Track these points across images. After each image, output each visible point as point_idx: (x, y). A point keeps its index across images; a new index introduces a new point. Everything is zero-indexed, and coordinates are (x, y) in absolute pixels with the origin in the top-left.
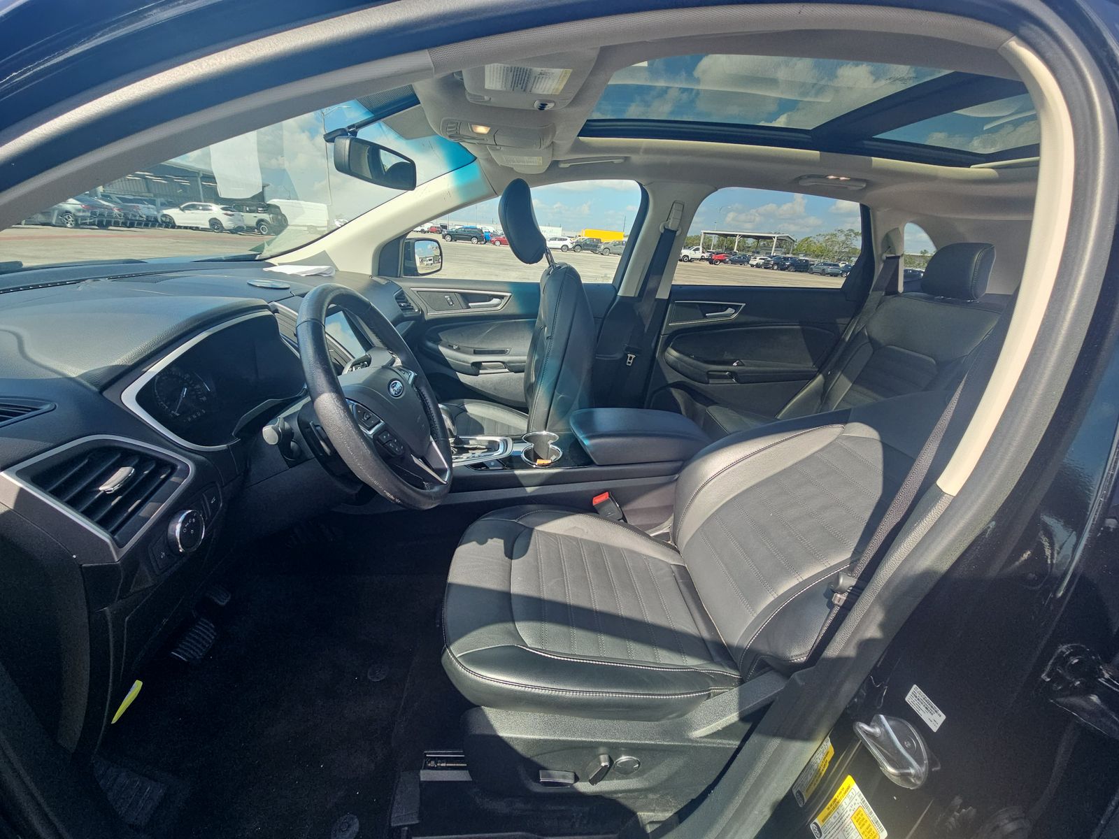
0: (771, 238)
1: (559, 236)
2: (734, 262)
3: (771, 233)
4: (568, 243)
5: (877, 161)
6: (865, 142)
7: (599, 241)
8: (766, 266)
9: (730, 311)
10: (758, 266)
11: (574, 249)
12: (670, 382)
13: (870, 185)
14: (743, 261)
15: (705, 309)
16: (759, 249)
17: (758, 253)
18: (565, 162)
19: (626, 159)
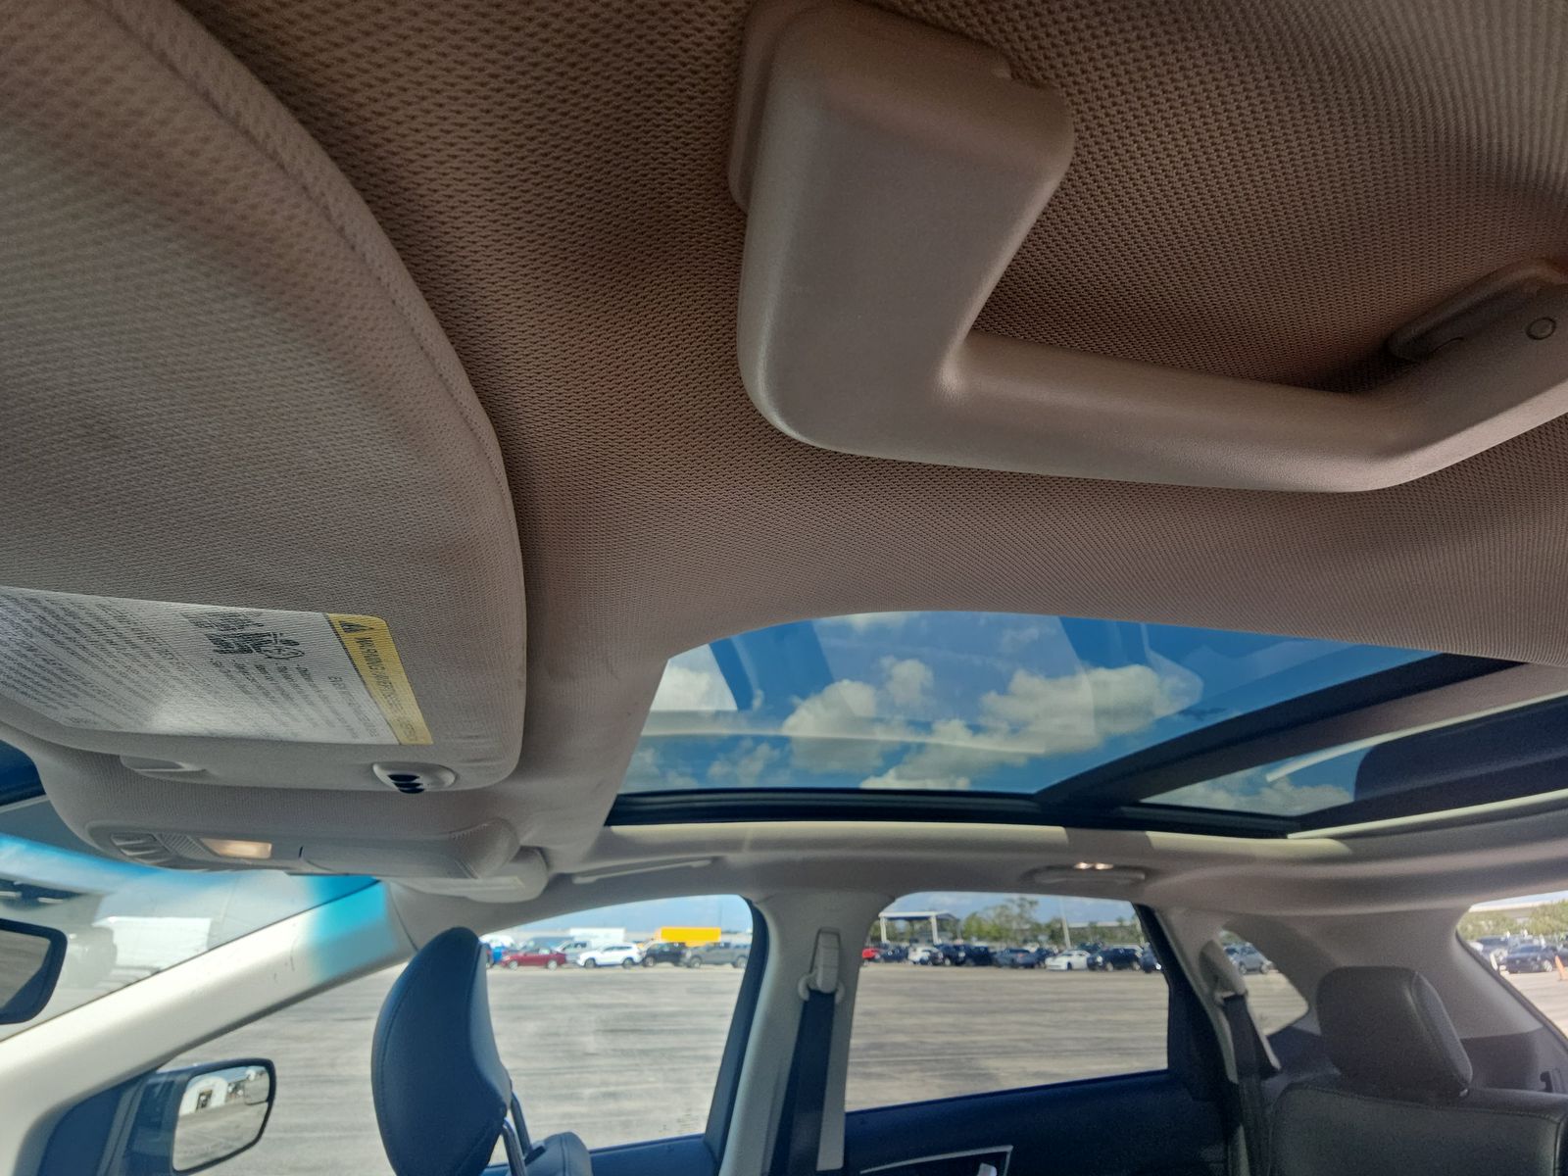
0: (926, 918)
1: (620, 942)
2: (888, 959)
3: (924, 910)
4: (634, 953)
5: (1157, 837)
6: (1125, 809)
7: (682, 945)
8: (933, 961)
10: (923, 962)
11: (644, 963)
13: (1150, 873)
14: (900, 956)
16: (916, 936)
17: (916, 941)
18: (584, 874)
19: (715, 860)
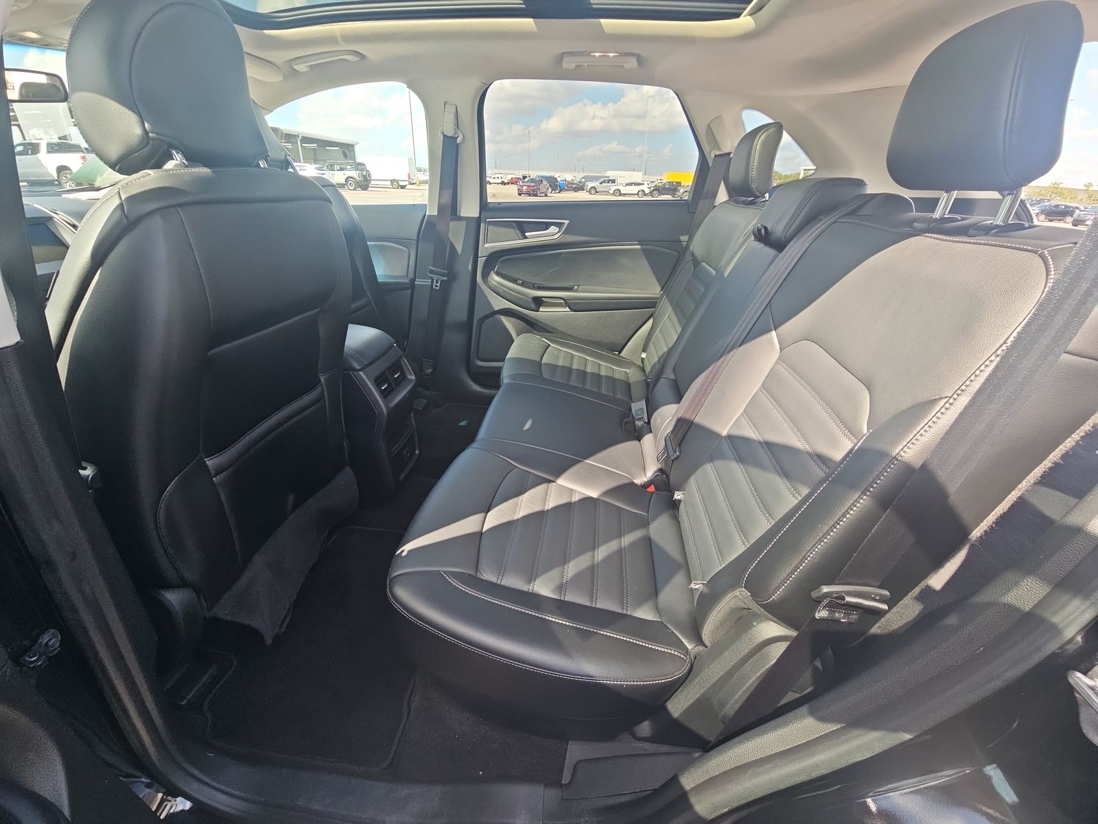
4: (645, 188)
7: (679, 184)
9: (553, 229)
12: (496, 308)
15: (522, 229)
